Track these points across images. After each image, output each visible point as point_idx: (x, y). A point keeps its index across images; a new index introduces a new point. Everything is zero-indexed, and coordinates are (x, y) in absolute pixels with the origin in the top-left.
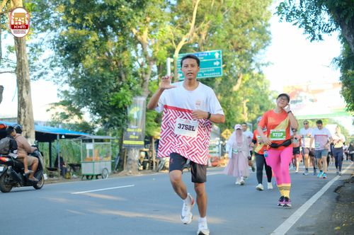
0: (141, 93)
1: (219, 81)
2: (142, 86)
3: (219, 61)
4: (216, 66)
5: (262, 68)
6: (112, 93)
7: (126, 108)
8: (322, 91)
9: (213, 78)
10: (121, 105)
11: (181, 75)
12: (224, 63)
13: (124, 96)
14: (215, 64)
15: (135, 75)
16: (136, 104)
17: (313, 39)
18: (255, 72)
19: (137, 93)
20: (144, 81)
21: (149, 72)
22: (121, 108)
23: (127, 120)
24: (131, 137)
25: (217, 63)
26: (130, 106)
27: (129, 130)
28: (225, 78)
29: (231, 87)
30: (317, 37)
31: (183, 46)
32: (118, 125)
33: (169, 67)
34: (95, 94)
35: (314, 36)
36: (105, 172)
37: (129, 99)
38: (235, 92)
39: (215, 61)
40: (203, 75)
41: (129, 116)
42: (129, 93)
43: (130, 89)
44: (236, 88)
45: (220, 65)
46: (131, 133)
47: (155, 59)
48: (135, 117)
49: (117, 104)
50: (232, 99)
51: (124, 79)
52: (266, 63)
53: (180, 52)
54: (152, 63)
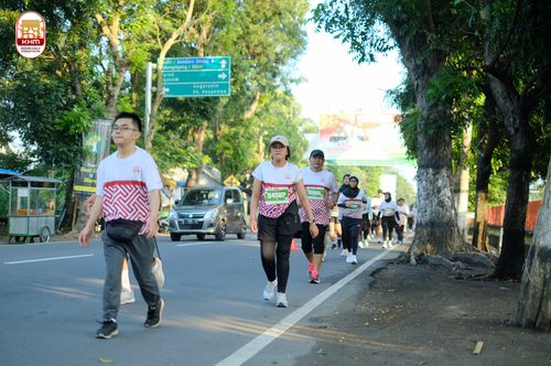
0: (106, 115)
1: (224, 101)
2: (107, 104)
3: (226, 73)
4: (221, 80)
5: (292, 86)
6: (61, 112)
7: (80, 136)
8: (378, 125)
9: (217, 98)
10: (72, 130)
11: (168, 90)
12: (233, 77)
13: (78, 119)
14: (220, 76)
15: (97, 85)
16: (95, 130)
17: (362, 59)
18: (280, 91)
19: (99, 115)
20: (111, 96)
21: (120, 83)
22: (74, 136)
23: (82, 154)
24: (86, 180)
25: (223, 76)
26: (86, 134)
27: (83, 169)
28: (234, 98)
29: (243, 111)
30: (368, 57)
31: (173, 46)
32: (67, 162)
33: (150, 77)
34: (34, 111)
35: (364, 55)
36: (46, 233)
37: (85, 123)
38: (248, 120)
39: (221, 73)
40: (200, 91)
41: (84, 148)
42: (86, 114)
43: (89, 107)
44: (248, 115)
45: (227, 79)
46: (87, 175)
47: (130, 64)
48: (94, 150)
49: (67, 128)
50: (242, 131)
51: (79, 93)
52: (297, 78)
53: (167, 56)
54: (123, 69)
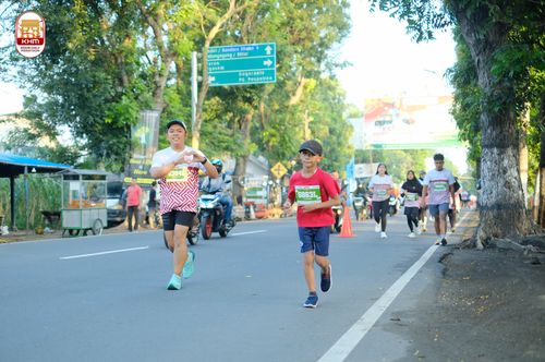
0: (153, 105)
1: (269, 88)
2: (154, 94)
3: (272, 59)
4: (266, 66)
5: (336, 71)
6: (108, 105)
7: (129, 127)
8: (423, 107)
9: (262, 85)
10: (122, 122)
11: (213, 79)
12: (278, 62)
13: (127, 108)
14: (265, 63)
15: (143, 76)
16: (144, 123)
17: (420, 38)
18: (324, 76)
19: (146, 106)
20: (158, 87)
21: (166, 74)
22: (122, 128)
23: (130, 145)
24: (136, 172)
25: (268, 63)
26: (135, 125)
27: (132, 161)
28: (281, 85)
29: (288, 97)
30: (426, 35)
31: (217, 35)
32: (117, 154)
33: (195, 66)
34: (83, 104)
35: (422, 33)
36: (99, 226)
37: (134, 114)
38: (293, 106)
39: (265, 59)
40: (246, 79)
41: (133, 139)
42: (134, 104)
43: (136, 98)
44: (294, 100)
45: (272, 66)
46: (136, 166)
47: (175, 54)
48: (143, 141)
49: (115, 121)
50: (288, 117)
51: (126, 84)
52: (342, 62)
53: (212, 45)
54: (169, 60)
